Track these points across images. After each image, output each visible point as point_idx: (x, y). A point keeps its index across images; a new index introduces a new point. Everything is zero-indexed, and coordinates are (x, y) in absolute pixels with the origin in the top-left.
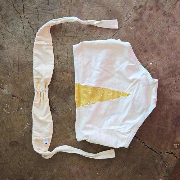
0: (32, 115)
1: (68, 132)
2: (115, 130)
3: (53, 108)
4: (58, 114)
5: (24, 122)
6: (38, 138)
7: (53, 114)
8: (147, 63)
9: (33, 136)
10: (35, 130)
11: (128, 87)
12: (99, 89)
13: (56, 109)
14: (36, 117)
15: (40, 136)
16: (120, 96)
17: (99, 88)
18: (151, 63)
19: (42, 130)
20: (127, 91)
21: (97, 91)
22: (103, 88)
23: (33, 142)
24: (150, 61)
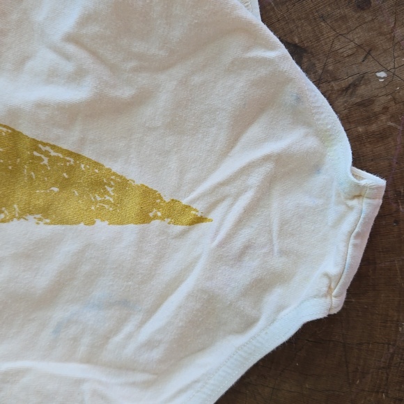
2: (86, 387)
8: (363, 69)
11: (205, 179)
12: (47, 154)
16: (155, 217)
17: (53, 147)
18: (382, 74)
20: (195, 200)
21: (33, 157)
22: (70, 154)
24: (381, 60)
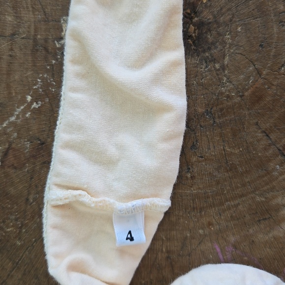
0: (62, 48)
1: (272, 189)
3: (200, 25)
4: (223, 68)
5: (8, 87)
6: (86, 198)
7: (195, 60)
9: (51, 179)
10: (68, 146)
13: (221, 30)
14: (85, 58)
15: (97, 184)
19: (112, 151)
23: (50, 218)
